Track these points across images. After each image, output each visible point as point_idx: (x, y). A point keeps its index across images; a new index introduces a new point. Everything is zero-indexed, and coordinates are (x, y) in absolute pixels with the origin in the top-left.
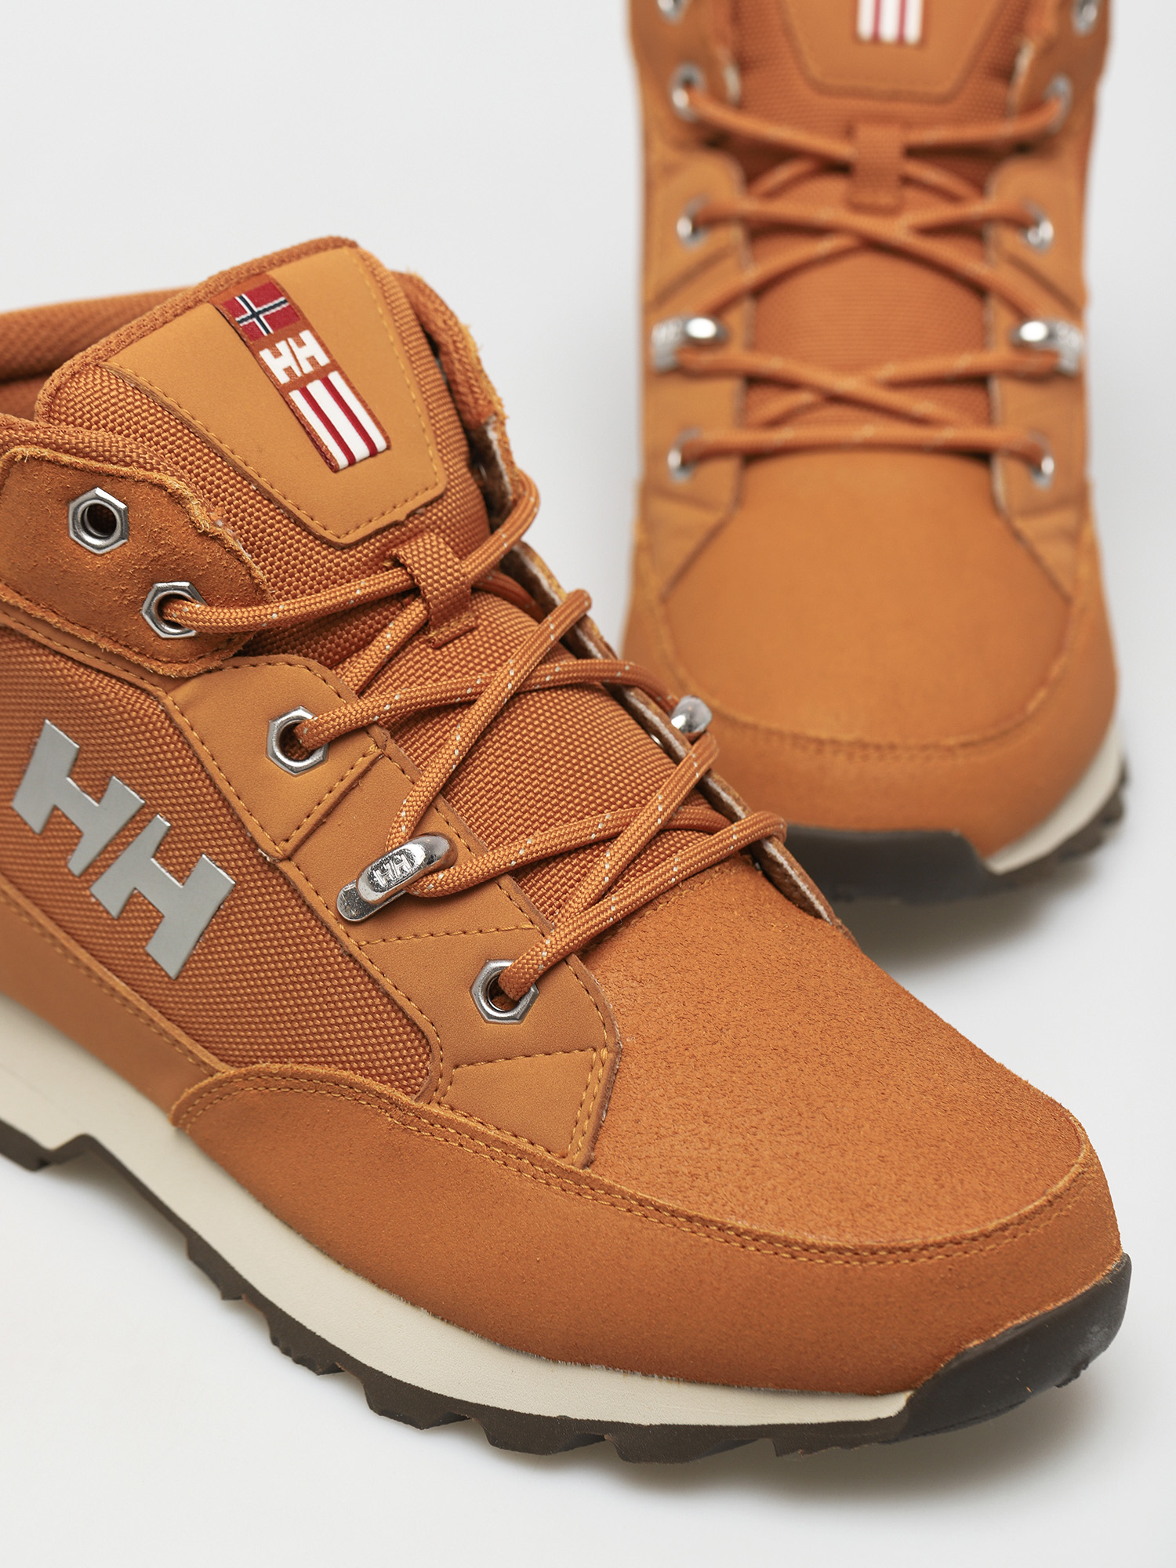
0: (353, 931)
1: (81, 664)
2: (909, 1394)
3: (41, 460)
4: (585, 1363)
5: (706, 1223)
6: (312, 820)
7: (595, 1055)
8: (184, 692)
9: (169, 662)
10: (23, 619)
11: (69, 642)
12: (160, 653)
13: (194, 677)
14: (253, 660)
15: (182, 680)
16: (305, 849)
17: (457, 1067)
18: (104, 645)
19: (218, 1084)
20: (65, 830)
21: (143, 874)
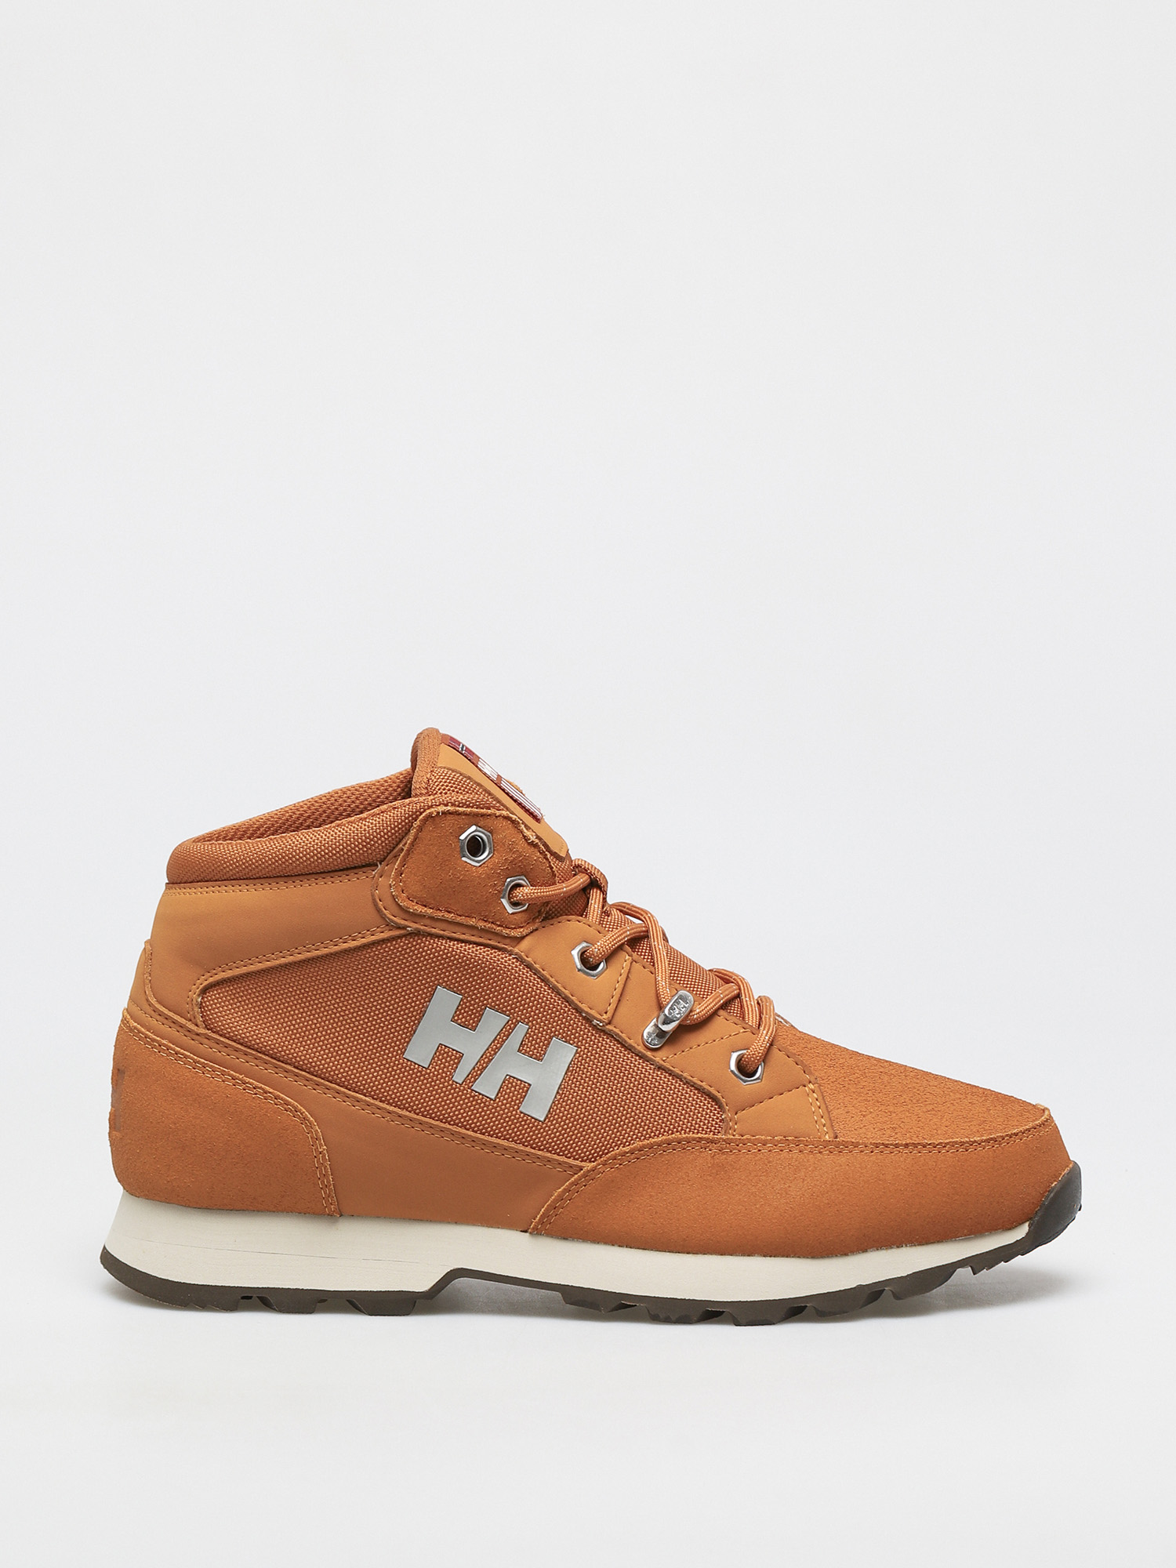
0: (655, 1054)
1: (462, 941)
2: (1027, 1224)
3: (449, 813)
4: (865, 1251)
5: (915, 1145)
6: (616, 998)
7: (806, 1088)
8: (525, 944)
9: (515, 928)
10: (428, 922)
11: (456, 929)
12: (510, 922)
13: (527, 935)
14: (551, 922)
15: (523, 938)
16: (617, 1014)
17: (736, 1114)
18: (481, 924)
19: (585, 1176)
20: (447, 1057)
21: (512, 1064)
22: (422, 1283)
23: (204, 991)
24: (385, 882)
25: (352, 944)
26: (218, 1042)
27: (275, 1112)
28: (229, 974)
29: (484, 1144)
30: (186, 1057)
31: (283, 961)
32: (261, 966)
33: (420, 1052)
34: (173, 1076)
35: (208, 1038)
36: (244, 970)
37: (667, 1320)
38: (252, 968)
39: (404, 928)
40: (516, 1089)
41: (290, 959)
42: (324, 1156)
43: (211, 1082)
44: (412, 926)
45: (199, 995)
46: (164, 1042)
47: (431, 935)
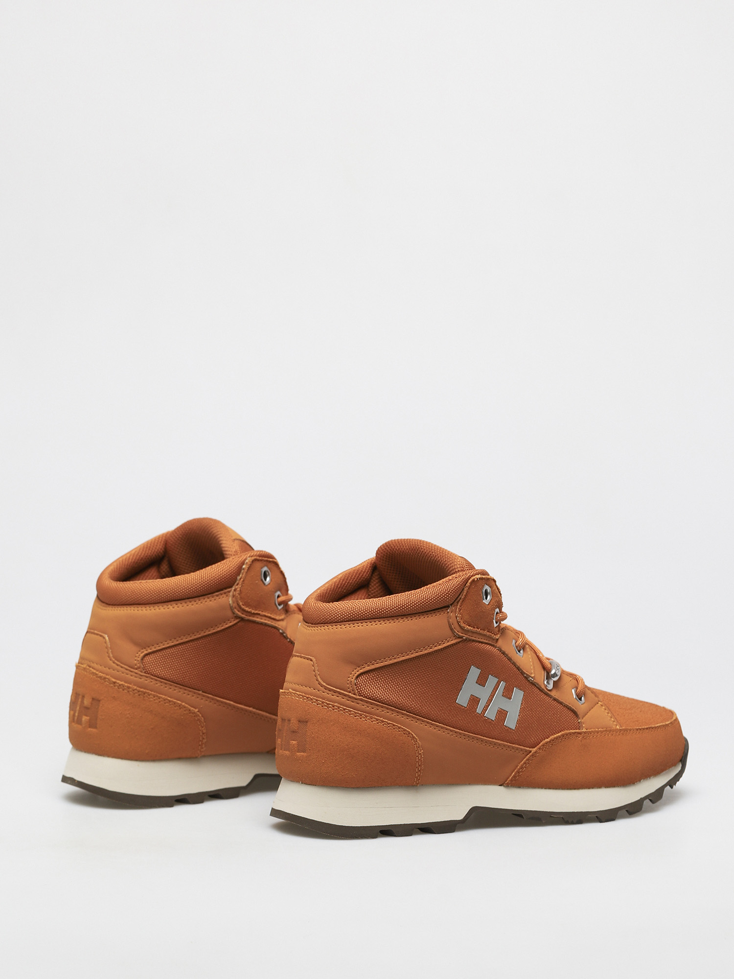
0: (551, 692)
1: (481, 642)
2: (681, 763)
3: (480, 579)
7: (599, 704)
8: (499, 642)
9: (497, 635)
11: (480, 636)
12: (495, 632)
15: (498, 639)
16: (535, 674)
17: (583, 719)
18: (488, 633)
19: (532, 755)
20: (474, 700)
21: (499, 702)
22: (460, 816)
23: (357, 677)
24: (453, 615)
25: (440, 647)
26: (367, 702)
27: (399, 735)
28: (372, 667)
29: (491, 743)
30: (350, 711)
31: (404, 658)
32: (391, 662)
33: (463, 699)
34: (344, 722)
35: (361, 700)
36: (382, 664)
37: (573, 823)
38: (386, 663)
39: (462, 637)
40: (502, 714)
41: (408, 657)
42: (421, 756)
43: (366, 723)
44: (465, 637)
45: (355, 679)
46: (336, 704)
47: (473, 641)
